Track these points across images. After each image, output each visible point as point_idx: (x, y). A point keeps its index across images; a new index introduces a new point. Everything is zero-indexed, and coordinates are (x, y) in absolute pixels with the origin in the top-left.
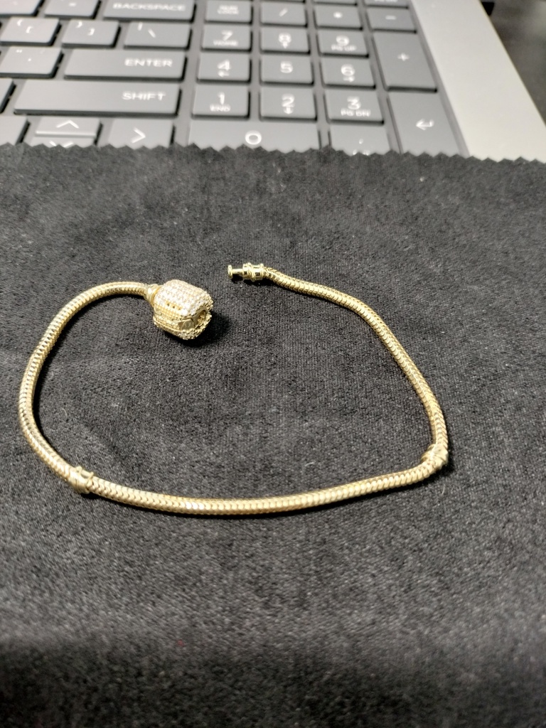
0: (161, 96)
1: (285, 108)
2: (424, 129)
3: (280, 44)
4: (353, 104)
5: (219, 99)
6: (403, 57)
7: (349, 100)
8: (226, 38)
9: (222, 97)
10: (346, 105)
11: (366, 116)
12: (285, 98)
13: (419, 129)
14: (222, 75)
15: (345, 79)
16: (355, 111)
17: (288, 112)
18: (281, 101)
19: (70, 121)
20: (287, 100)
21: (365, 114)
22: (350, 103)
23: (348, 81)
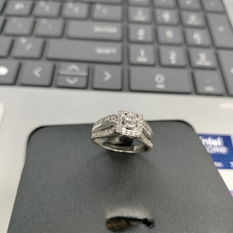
0: (114, 51)
1: (170, 60)
3: (164, 19)
6: (221, 29)
8: (140, 15)
9: (142, 52)
10: (198, 58)
14: (140, 38)
15: (196, 42)
16: (202, 62)
17: (173, 62)
18: (169, 56)
19: (74, 67)
21: (208, 64)
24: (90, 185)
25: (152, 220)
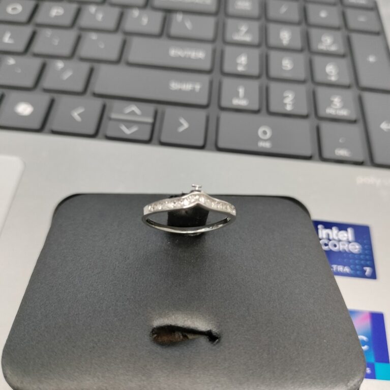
0: (198, 87)
1: (285, 104)
2: (385, 130)
3: (281, 40)
4: (335, 103)
5: (238, 93)
6: (372, 59)
7: (332, 99)
8: (243, 33)
9: (241, 91)
10: (330, 103)
11: (344, 116)
12: (286, 94)
13: (382, 130)
14: (240, 69)
15: (329, 78)
16: (336, 109)
17: (289, 108)
18: (283, 98)
19: (134, 108)
20: (288, 96)
21: (344, 113)
22: (332, 101)
23: (331, 80)
24: (134, 278)
25: (218, 333)
